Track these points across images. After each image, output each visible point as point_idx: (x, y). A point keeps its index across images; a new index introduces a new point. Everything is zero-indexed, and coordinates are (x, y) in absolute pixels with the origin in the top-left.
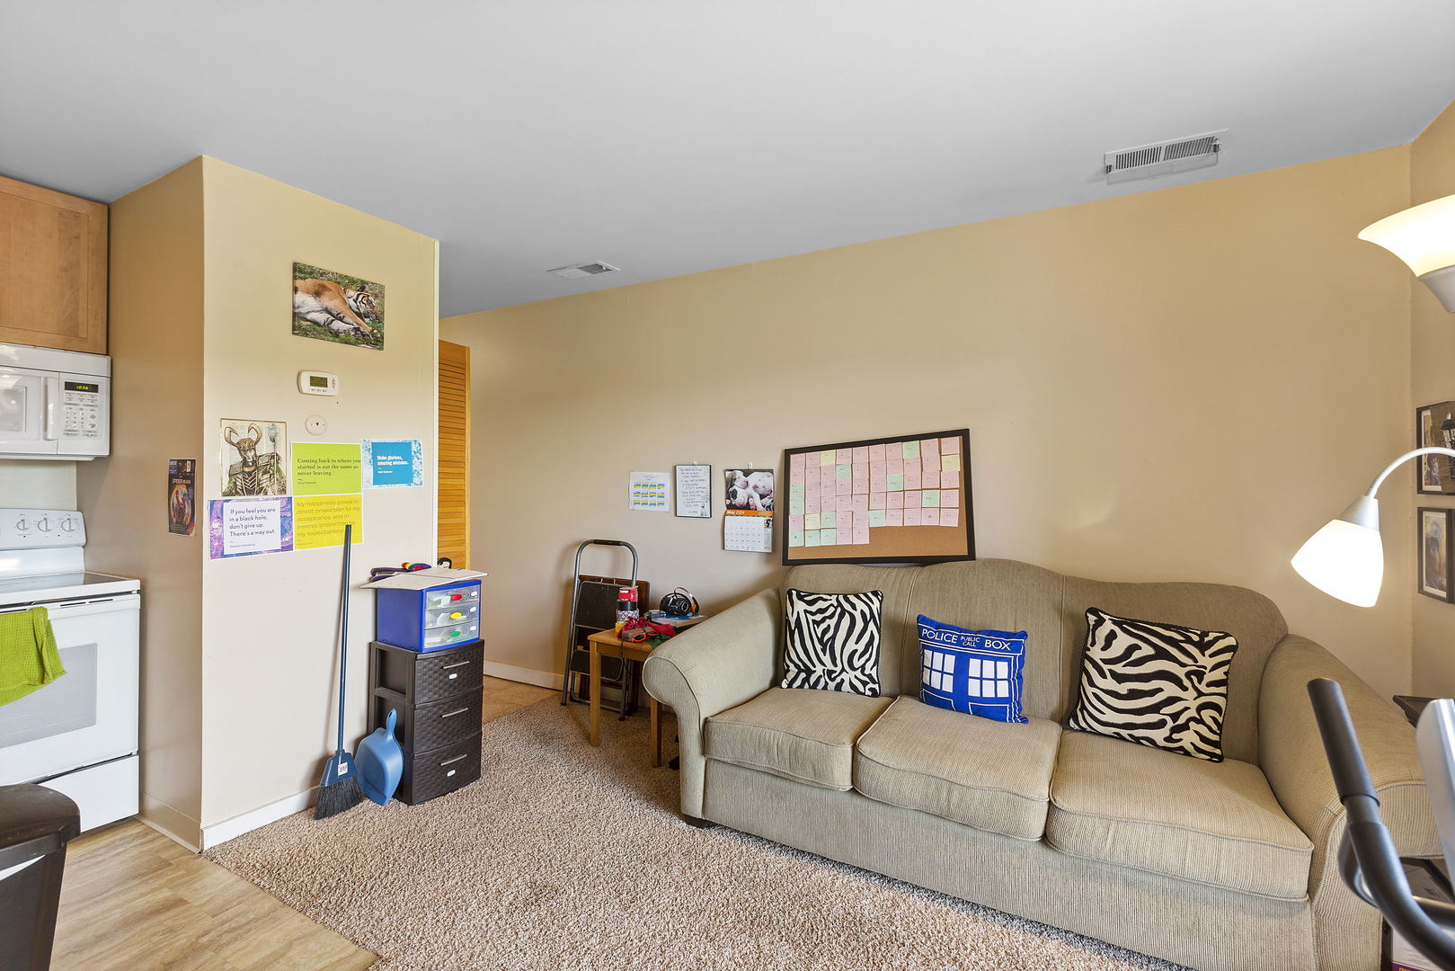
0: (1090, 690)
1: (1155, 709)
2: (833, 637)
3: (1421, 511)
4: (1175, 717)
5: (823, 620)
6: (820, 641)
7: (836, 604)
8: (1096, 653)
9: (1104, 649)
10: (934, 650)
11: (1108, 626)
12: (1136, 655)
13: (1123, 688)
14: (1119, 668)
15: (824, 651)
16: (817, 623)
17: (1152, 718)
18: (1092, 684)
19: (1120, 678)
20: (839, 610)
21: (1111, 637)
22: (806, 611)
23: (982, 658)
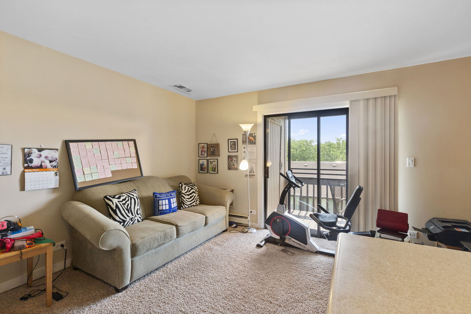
0: (185, 199)
1: (193, 199)
2: (131, 207)
4: (196, 199)
5: (126, 202)
6: (127, 209)
7: (127, 196)
8: (184, 192)
9: (184, 190)
10: (160, 200)
11: (184, 186)
12: (189, 190)
13: (189, 197)
14: (188, 193)
15: (129, 212)
16: (124, 204)
17: (193, 201)
18: (185, 198)
19: (188, 195)
20: (129, 198)
21: (185, 187)
22: (118, 201)
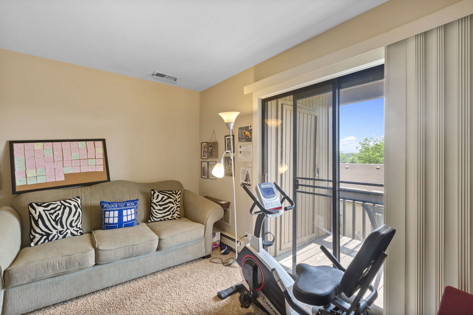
0: (154, 211)
1: (169, 211)
2: (61, 218)
3: (202, 162)
4: (173, 211)
5: (55, 212)
6: (54, 220)
7: (60, 204)
8: (155, 201)
9: (156, 199)
10: (109, 211)
11: (157, 193)
12: (164, 199)
13: (162, 208)
14: (160, 203)
15: (57, 224)
16: (52, 214)
17: (168, 213)
18: (154, 209)
19: (161, 206)
20: (63, 206)
21: (158, 195)
22: (44, 210)
23: (127, 209)
